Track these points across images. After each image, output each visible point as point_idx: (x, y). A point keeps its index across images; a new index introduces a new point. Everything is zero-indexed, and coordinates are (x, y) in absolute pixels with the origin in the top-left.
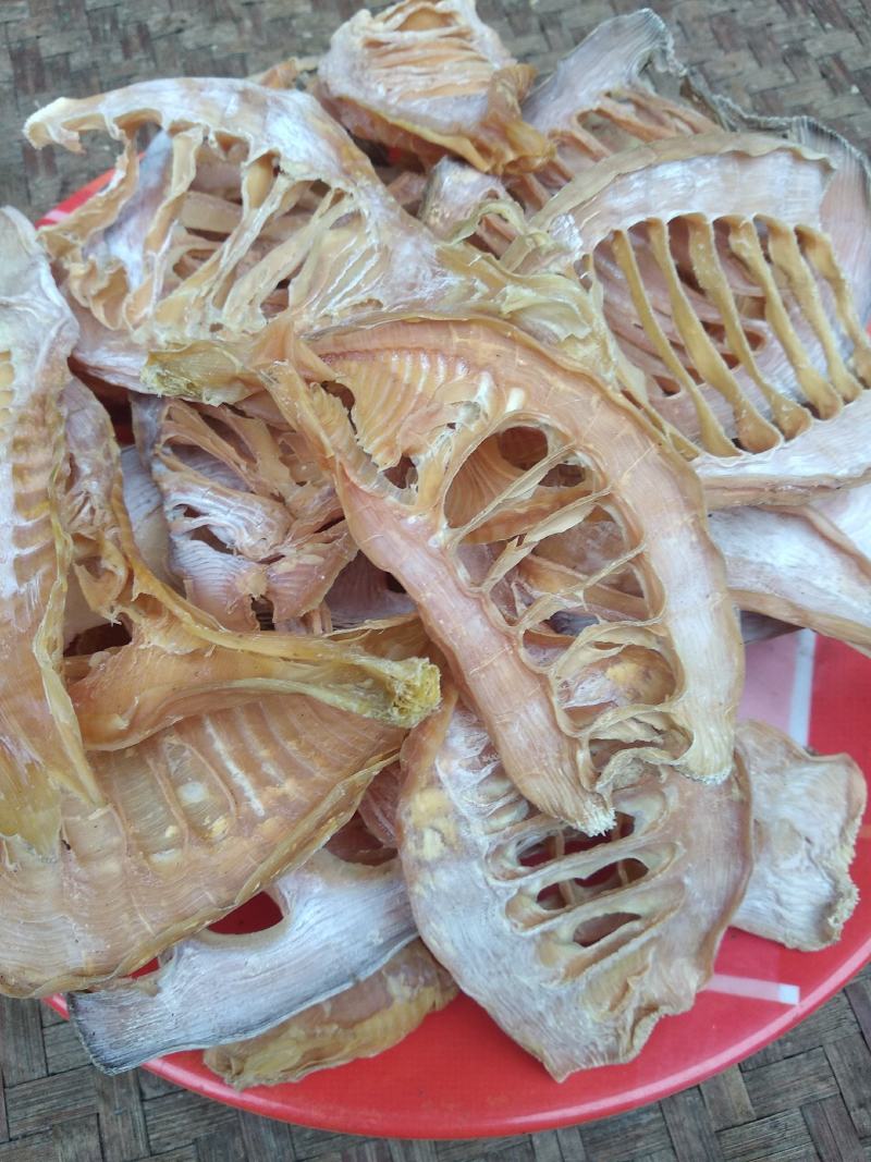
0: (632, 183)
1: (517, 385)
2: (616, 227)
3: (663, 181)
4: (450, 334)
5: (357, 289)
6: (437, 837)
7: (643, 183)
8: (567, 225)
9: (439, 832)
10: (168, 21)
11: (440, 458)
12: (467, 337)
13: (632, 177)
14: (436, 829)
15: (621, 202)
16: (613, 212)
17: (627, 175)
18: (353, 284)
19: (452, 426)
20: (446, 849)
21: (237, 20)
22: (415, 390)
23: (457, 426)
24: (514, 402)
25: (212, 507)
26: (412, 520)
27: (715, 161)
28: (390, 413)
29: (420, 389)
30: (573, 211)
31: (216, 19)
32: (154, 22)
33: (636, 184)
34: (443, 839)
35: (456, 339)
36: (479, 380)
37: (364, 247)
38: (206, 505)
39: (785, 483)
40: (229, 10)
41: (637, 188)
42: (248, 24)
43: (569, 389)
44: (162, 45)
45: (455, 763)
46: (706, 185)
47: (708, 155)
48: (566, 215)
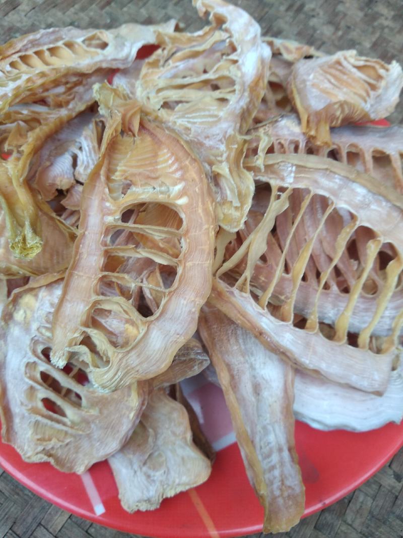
0: (335, 178)
1: (188, 196)
2: (311, 188)
3: (353, 190)
4: (187, 158)
5: (194, 123)
6: (24, 316)
7: (341, 183)
8: (290, 169)
9: (26, 314)
10: (313, 10)
11: (140, 195)
12: (191, 165)
13: (336, 176)
14: (25, 312)
15: (324, 182)
16: (316, 182)
17: (335, 173)
18: (195, 120)
19: (154, 188)
20: (23, 322)
21: (337, 29)
22: (157, 165)
23: (155, 190)
24: (182, 201)
25: (86, 151)
26: (108, 204)
27: (389, 205)
28: (139, 164)
29: (159, 167)
30: (298, 166)
31: (330, 22)
32: (308, 7)
33: (337, 181)
34: (25, 318)
35: (187, 162)
36: (180, 183)
37: (216, 113)
38: (85, 149)
39: (269, 336)
40: (339, 24)
41: (336, 183)
42: (340, 33)
43: (202, 214)
44: (302, 16)
45: (48, 298)
46: (375, 210)
47: (388, 200)
48: (293, 165)
